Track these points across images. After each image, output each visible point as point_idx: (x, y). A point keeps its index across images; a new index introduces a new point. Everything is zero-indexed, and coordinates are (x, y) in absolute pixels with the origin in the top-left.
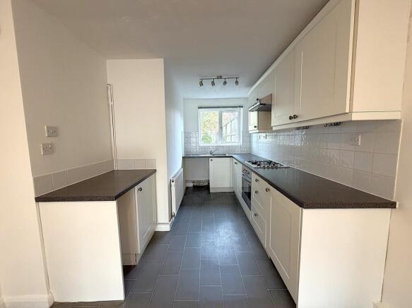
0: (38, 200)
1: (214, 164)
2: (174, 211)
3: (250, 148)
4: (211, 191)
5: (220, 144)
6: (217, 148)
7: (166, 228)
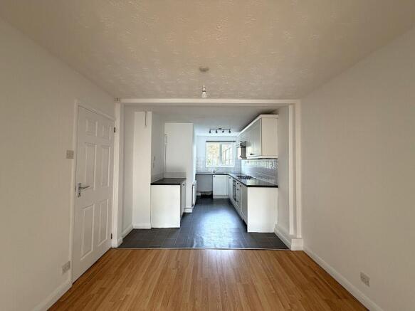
0: (152, 184)
1: (216, 179)
2: (194, 202)
3: (241, 169)
4: (214, 197)
5: (220, 166)
6: (218, 168)
7: (190, 211)
